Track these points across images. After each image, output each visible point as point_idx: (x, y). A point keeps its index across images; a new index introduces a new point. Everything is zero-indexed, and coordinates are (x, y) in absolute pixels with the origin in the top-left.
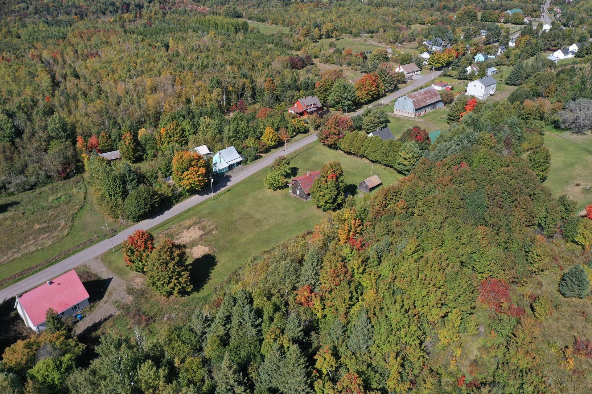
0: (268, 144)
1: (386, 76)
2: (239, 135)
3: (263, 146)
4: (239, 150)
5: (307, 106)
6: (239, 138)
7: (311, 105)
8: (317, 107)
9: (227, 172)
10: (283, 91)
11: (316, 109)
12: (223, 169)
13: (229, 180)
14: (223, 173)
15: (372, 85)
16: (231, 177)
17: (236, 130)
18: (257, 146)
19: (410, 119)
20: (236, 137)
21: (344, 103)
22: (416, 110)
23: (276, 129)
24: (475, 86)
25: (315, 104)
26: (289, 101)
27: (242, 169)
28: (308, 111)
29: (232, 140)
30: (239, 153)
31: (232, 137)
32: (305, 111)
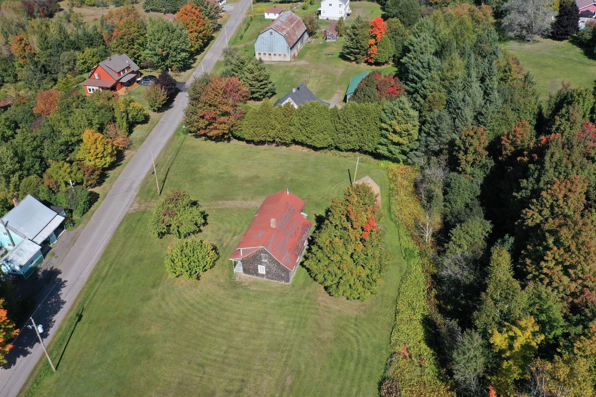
0: (100, 163)
1: (206, 8)
2: (27, 163)
3: (93, 171)
4: (44, 195)
5: (119, 73)
6: (28, 170)
7: (123, 70)
8: (133, 72)
9: (40, 261)
10: (51, 55)
11: (134, 75)
12: (31, 261)
13: (60, 284)
14: (35, 270)
15: (198, 23)
16: (58, 272)
17: (16, 154)
18: (80, 176)
19: (288, 64)
20: (21, 169)
21: (175, 56)
22: (291, 49)
23: (99, 129)
24: (330, 5)
25: (128, 68)
26: (70, 70)
27: (74, 240)
28: (124, 80)
29: (14, 179)
30: (47, 204)
31: (13, 172)
32: (118, 81)
